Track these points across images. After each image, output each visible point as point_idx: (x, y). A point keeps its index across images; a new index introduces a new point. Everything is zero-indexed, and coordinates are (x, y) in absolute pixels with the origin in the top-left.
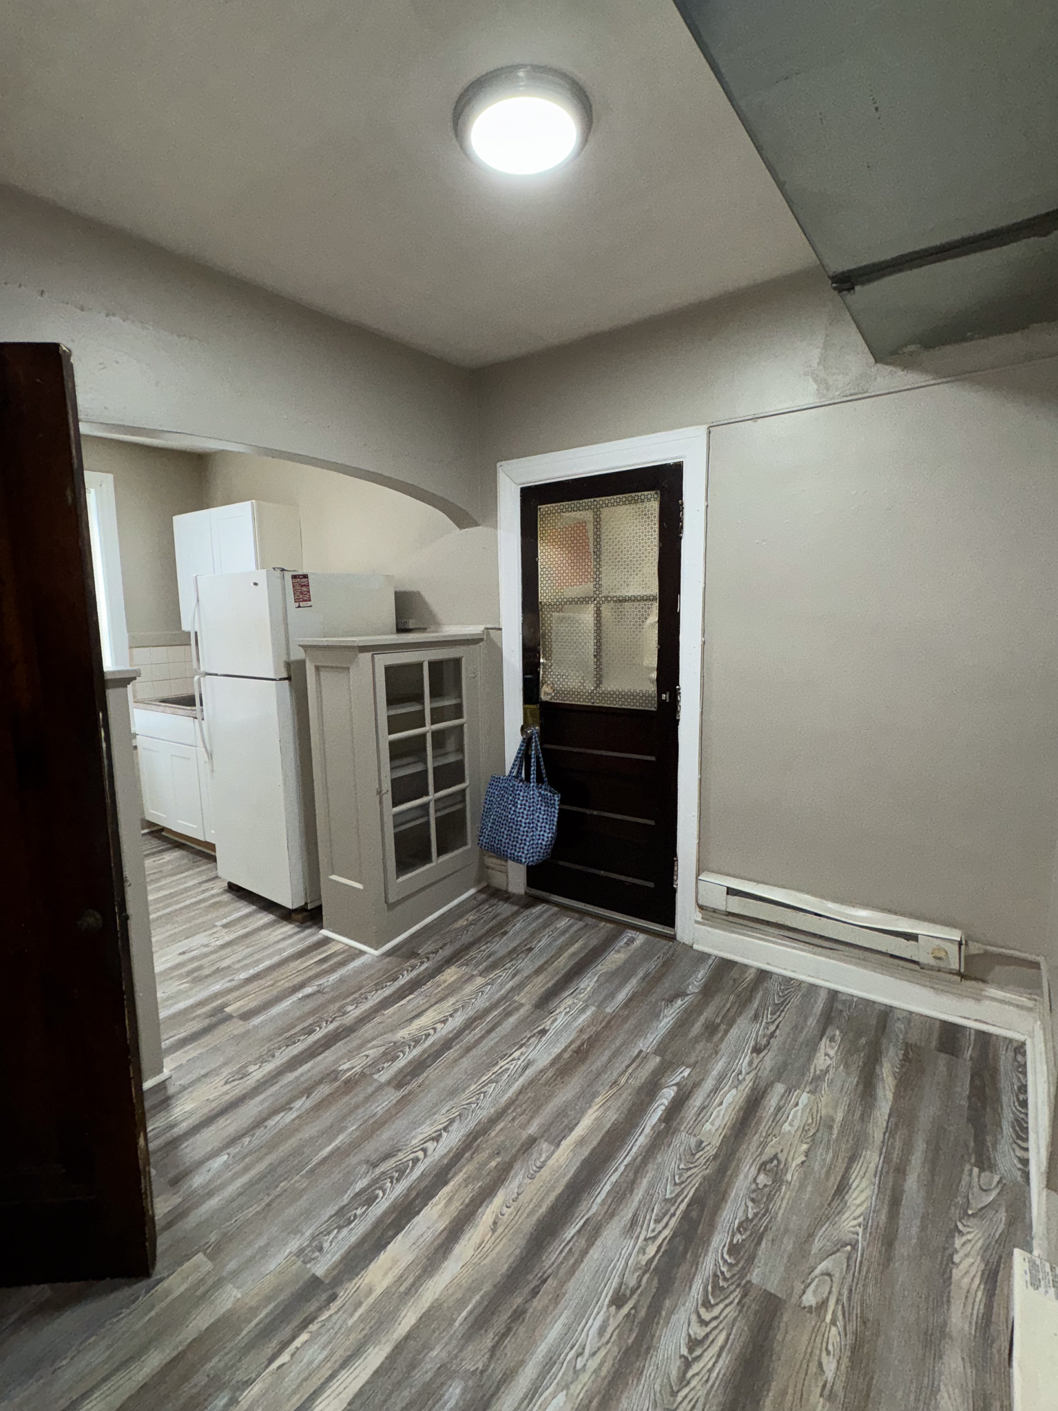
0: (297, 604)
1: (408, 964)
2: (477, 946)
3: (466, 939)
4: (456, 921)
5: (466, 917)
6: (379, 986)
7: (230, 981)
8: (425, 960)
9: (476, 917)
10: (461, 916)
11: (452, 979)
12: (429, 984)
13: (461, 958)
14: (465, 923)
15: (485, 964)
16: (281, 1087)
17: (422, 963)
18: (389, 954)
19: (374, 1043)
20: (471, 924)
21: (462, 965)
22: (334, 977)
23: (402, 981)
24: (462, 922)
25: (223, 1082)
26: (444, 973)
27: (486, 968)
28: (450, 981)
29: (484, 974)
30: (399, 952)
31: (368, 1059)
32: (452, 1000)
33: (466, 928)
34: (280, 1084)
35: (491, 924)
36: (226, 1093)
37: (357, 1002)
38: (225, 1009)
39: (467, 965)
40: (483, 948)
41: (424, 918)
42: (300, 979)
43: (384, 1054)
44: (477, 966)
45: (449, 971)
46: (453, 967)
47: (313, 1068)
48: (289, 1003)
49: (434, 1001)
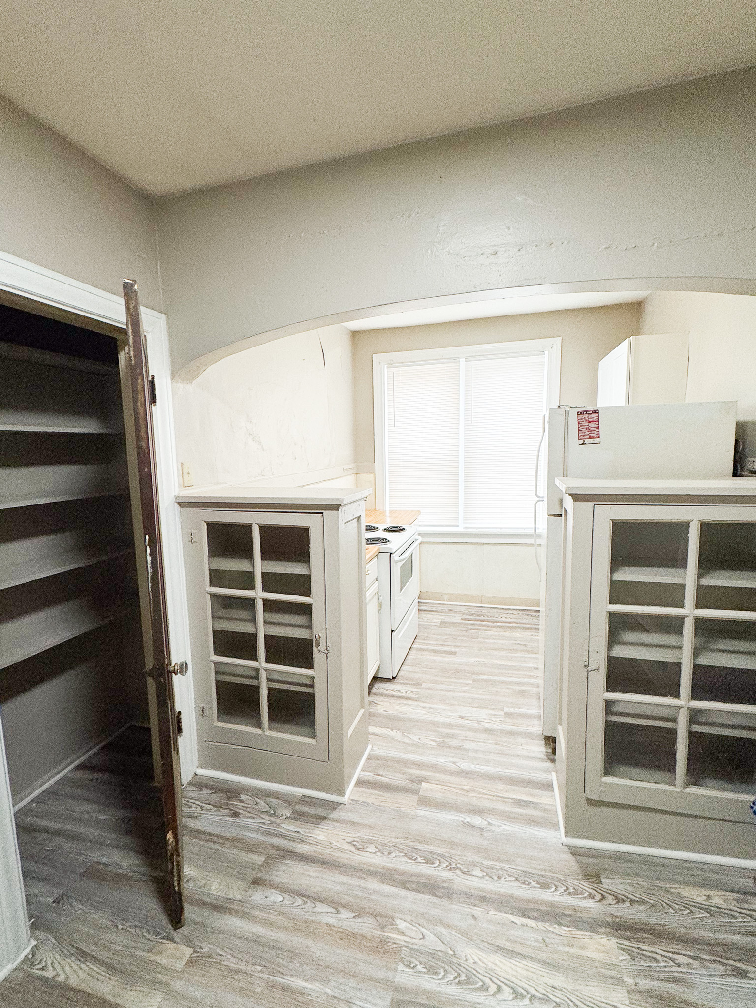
0: (581, 442)
1: (576, 882)
2: (678, 947)
3: (674, 921)
4: (688, 884)
5: (712, 893)
6: (523, 878)
7: (454, 763)
8: (598, 897)
9: (725, 905)
10: (705, 884)
11: (594, 955)
12: (564, 930)
13: (638, 940)
14: (699, 900)
15: (655, 984)
16: (359, 886)
17: (591, 897)
18: (575, 852)
19: (443, 930)
20: (706, 910)
21: (629, 952)
22: (508, 828)
23: (547, 896)
24: (697, 895)
25: (350, 840)
26: (595, 936)
27: (649, 991)
28: (588, 954)
29: (636, 996)
30: (586, 860)
31: (421, 942)
32: (558, 980)
33: (691, 906)
34: (362, 883)
35: (737, 938)
36: (340, 850)
37: (488, 873)
38: (423, 784)
39: (633, 958)
40: (681, 959)
41: (657, 845)
42: (486, 804)
43: (433, 955)
44: (646, 973)
45: (604, 940)
46: (614, 941)
47: (391, 895)
48: (454, 818)
49: (544, 956)
